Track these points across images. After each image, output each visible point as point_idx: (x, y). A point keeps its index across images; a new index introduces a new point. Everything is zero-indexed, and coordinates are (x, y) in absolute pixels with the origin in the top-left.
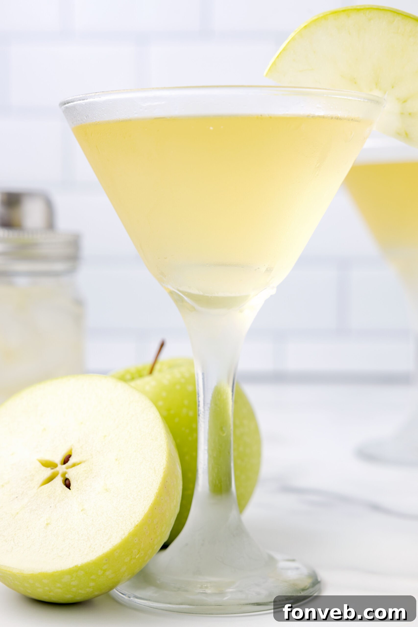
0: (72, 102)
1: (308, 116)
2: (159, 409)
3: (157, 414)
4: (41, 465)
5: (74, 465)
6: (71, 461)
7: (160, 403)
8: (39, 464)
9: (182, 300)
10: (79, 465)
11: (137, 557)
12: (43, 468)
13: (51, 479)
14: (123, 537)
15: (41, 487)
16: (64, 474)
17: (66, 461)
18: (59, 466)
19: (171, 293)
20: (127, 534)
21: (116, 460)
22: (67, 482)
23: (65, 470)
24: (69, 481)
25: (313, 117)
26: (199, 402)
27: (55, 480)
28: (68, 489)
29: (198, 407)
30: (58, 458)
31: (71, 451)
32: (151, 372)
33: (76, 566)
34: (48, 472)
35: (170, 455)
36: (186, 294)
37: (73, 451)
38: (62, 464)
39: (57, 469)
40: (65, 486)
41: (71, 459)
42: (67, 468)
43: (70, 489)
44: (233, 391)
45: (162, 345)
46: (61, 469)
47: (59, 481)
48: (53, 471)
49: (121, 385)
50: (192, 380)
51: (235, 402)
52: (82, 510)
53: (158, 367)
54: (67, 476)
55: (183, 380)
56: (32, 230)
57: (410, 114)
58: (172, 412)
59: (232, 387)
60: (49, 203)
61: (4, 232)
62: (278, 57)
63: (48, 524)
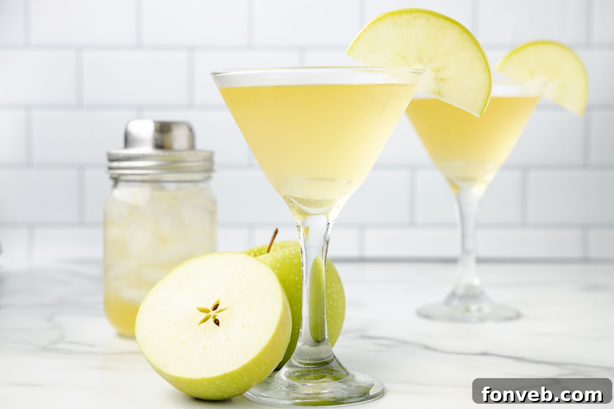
0: (221, 73)
2: (276, 274)
3: (275, 277)
4: (199, 311)
5: (221, 311)
6: (219, 308)
7: (276, 271)
8: (197, 311)
9: (292, 202)
10: (225, 310)
11: (263, 369)
12: (200, 313)
13: (205, 320)
14: (255, 355)
15: (199, 325)
16: (214, 317)
17: (215, 308)
18: (211, 311)
19: (284, 197)
20: (257, 353)
21: (249, 307)
22: (217, 321)
24: (218, 321)
26: (303, 270)
27: (208, 320)
28: (218, 326)
29: (302, 273)
30: (210, 307)
32: (268, 251)
34: (204, 315)
35: (284, 304)
36: (295, 198)
37: (220, 302)
38: (213, 311)
39: (210, 313)
40: (215, 324)
41: (218, 307)
42: (216, 313)
43: (219, 326)
44: (325, 265)
45: (276, 232)
46: (213, 313)
47: (211, 321)
48: (207, 314)
49: (251, 259)
51: (326, 271)
52: (227, 339)
53: (272, 247)
54: (217, 318)
55: (291, 256)
56: (179, 151)
57: (441, 79)
58: (284, 277)
59: (324, 260)
60: (191, 130)
61: (159, 152)
62: (355, 42)
63: (205, 348)
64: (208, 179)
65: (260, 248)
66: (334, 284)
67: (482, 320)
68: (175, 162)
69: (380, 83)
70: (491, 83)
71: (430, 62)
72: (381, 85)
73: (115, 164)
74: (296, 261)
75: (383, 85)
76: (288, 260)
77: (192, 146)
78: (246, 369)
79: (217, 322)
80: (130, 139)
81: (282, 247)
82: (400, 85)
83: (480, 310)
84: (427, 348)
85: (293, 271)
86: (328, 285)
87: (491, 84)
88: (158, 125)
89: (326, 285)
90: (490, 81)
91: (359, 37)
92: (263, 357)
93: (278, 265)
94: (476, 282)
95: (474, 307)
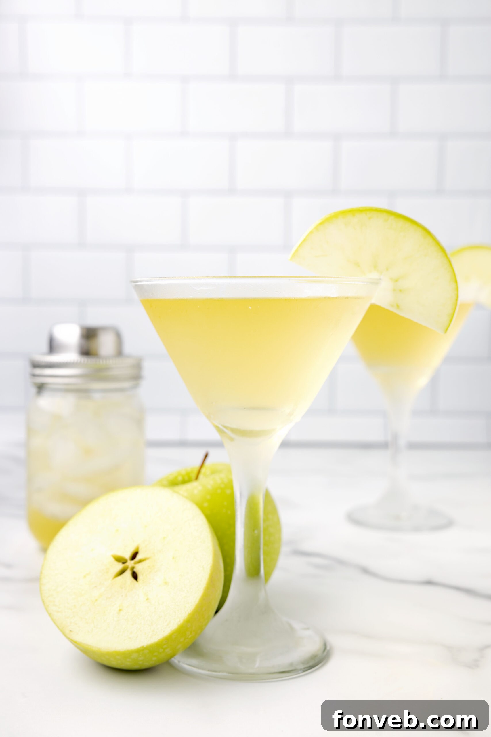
0: (140, 282)
1: (325, 298)
5: (140, 561)
6: (138, 557)
7: (206, 505)
8: (113, 560)
11: (190, 637)
12: (116, 563)
13: (122, 572)
14: (179, 623)
15: (114, 579)
16: (133, 568)
17: (134, 556)
20: (182, 621)
23: (133, 565)
24: (137, 575)
25: (329, 298)
28: (136, 581)
30: (128, 555)
31: (138, 548)
32: (197, 478)
33: (143, 647)
34: (120, 566)
35: (215, 555)
36: (226, 427)
37: (139, 550)
39: (127, 564)
42: (136, 563)
45: (206, 456)
46: (130, 564)
47: (128, 574)
50: (230, 485)
52: (147, 600)
55: (223, 485)
56: (106, 358)
57: (400, 290)
58: (215, 511)
60: (118, 335)
61: (84, 360)
62: (300, 246)
63: (120, 610)
64: (136, 386)
69: (333, 296)
71: (387, 270)
72: (334, 298)
73: (39, 371)
74: (228, 492)
75: (336, 298)
77: (119, 353)
78: (168, 640)
79: (135, 576)
80: (55, 344)
81: (214, 472)
82: (356, 298)
84: (366, 571)
85: (225, 503)
88: (85, 331)
91: (305, 240)
92: (189, 625)
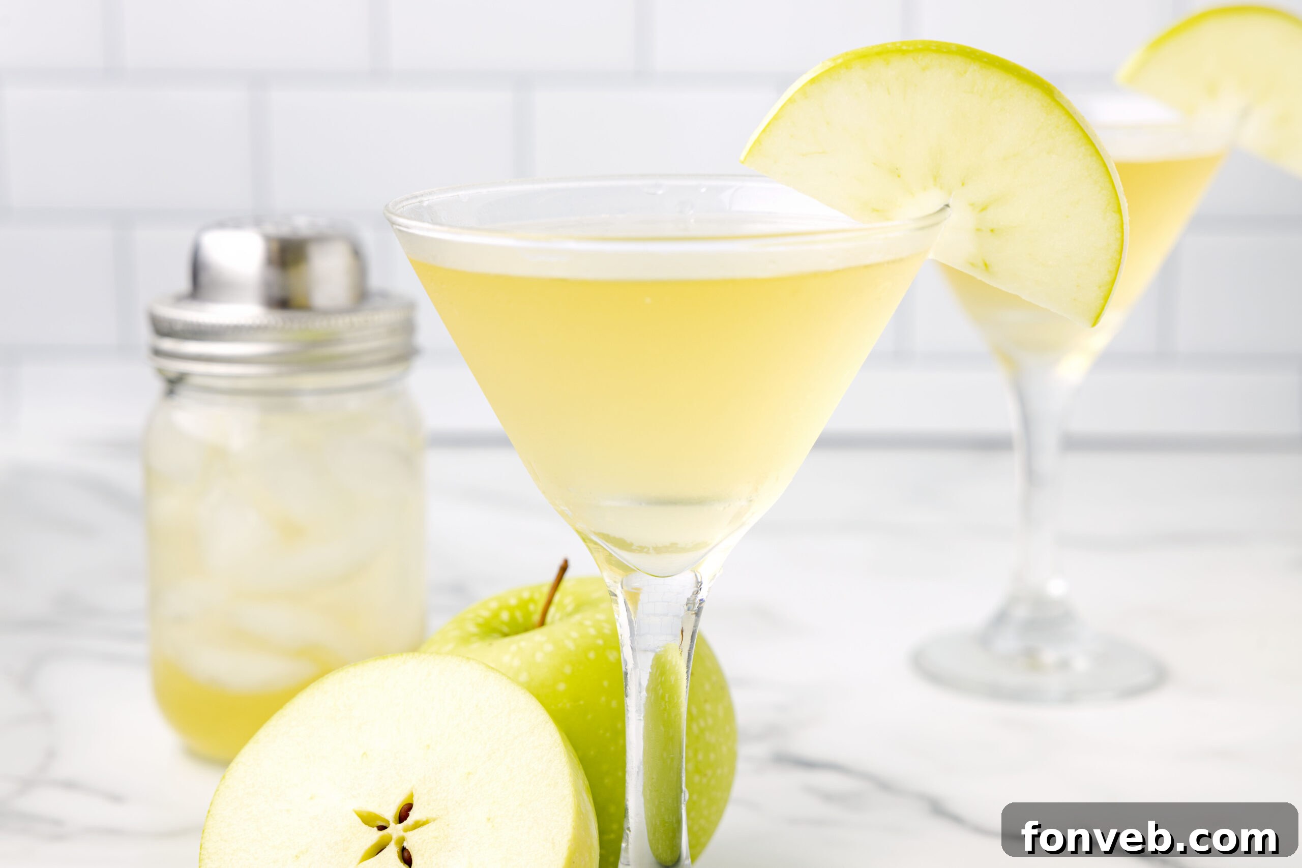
4: (359, 820)
5: (416, 825)
6: (413, 817)
10: (427, 826)
12: (364, 827)
13: (378, 849)
15: (361, 864)
16: (400, 842)
17: (403, 814)
18: (393, 824)
22: (405, 855)
23: (402, 833)
24: (410, 853)
27: (386, 851)
30: (391, 811)
31: (412, 797)
34: (374, 836)
37: (415, 799)
38: (397, 823)
39: (389, 831)
40: (402, 863)
41: (411, 811)
42: (406, 830)
45: (562, 570)
46: (396, 830)
47: (391, 853)
48: (381, 834)
54: (406, 844)
55: (600, 642)
56: (327, 313)
57: (992, 231)
58: (582, 702)
59: (687, 657)
60: (357, 253)
61: (275, 318)
62: (764, 131)
65: (526, 595)
66: (708, 707)
67: (1070, 697)
68: (316, 343)
70: (1123, 241)
71: (963, 185)
73: (168, 344)
76: (592, 655)
79: (406, 857)
80: (204, 278)
81: (581, 606)
83: (1064, 665)
85: (606, 683)
86: (694, 711)
87: (1124, 243)
88: (275, 246)
89: (689, 712)
90: (1123, 236)
91: (776, 118)
93: (568, 670)
94: (1056, 588)
95: (1049, 656)
